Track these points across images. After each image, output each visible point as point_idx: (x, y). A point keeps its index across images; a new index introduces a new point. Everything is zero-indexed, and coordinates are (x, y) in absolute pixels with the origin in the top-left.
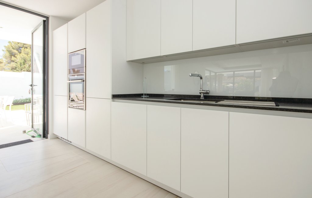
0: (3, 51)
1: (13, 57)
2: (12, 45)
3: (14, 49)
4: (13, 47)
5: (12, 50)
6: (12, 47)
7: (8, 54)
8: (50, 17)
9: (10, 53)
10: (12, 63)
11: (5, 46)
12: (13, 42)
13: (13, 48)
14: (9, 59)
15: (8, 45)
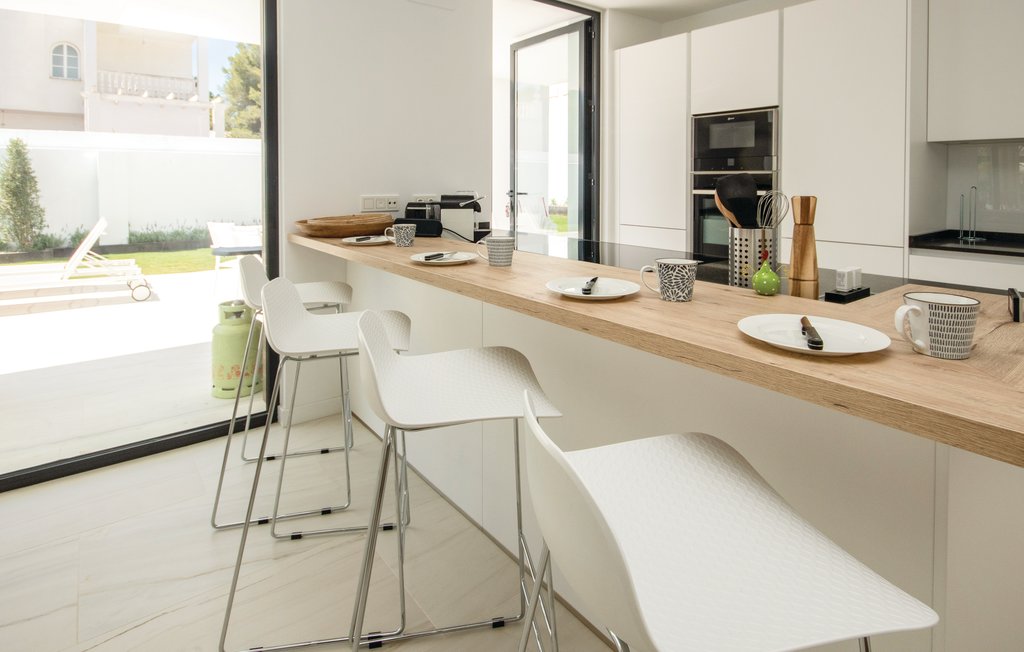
0: (225, 71)
1: (252, 89)
2: (250, 55)
3: (253, 65)
4: (251, 59)
5: (249, 67)
6: (248, 58)
7: (238, 82)
8: (607, 13)
9: (243, 79)
10: (250, 108)
11: (231, 59)
12: (250, 45)
13: (250, 63)
14: (240, 97)
15: (237, 54)
